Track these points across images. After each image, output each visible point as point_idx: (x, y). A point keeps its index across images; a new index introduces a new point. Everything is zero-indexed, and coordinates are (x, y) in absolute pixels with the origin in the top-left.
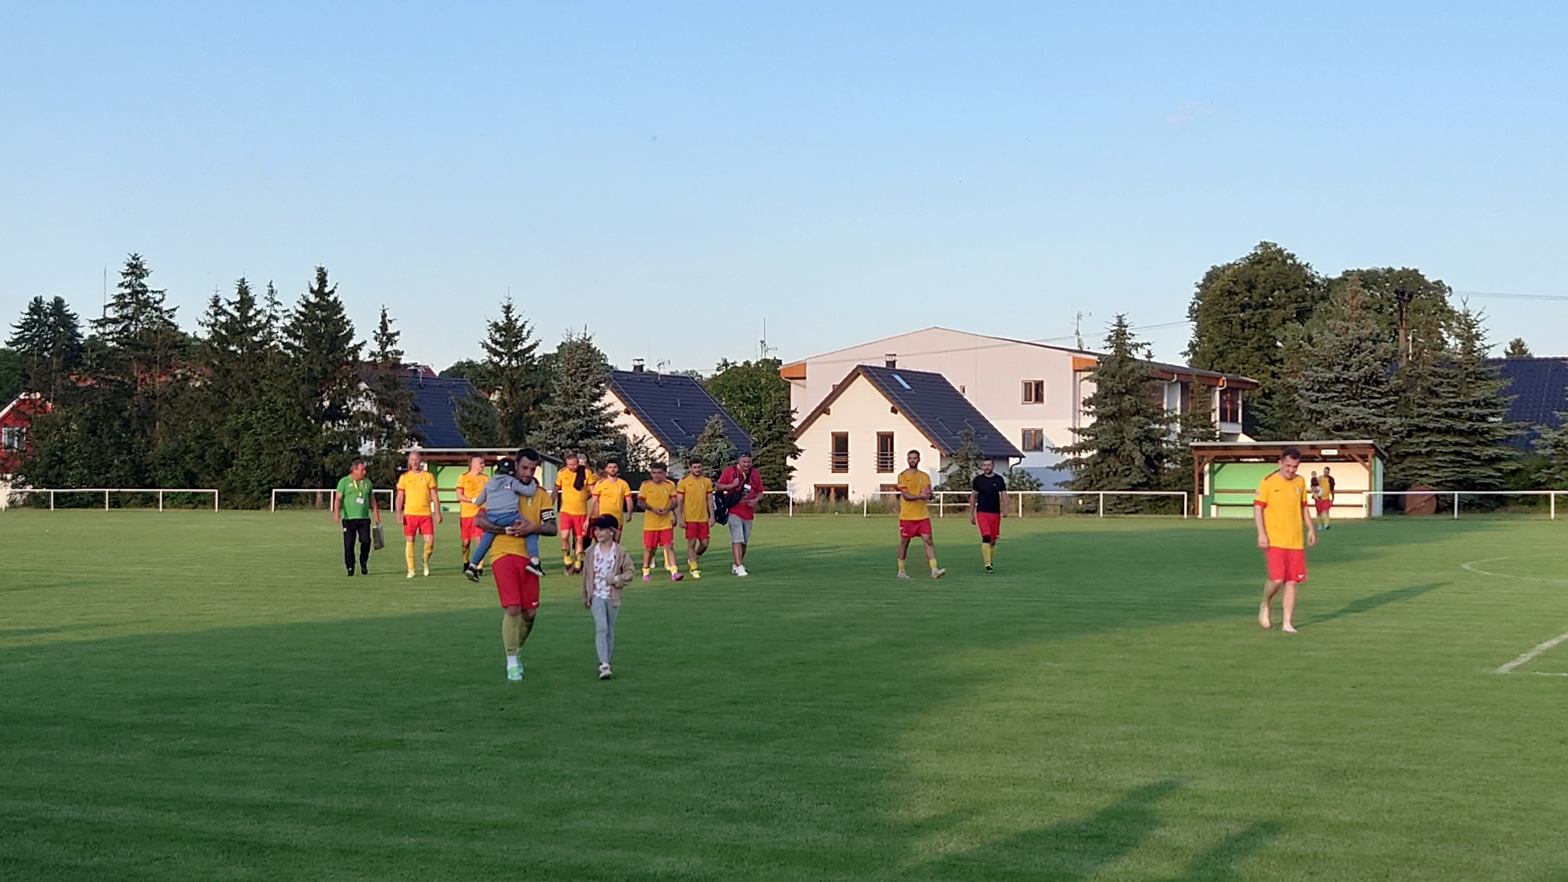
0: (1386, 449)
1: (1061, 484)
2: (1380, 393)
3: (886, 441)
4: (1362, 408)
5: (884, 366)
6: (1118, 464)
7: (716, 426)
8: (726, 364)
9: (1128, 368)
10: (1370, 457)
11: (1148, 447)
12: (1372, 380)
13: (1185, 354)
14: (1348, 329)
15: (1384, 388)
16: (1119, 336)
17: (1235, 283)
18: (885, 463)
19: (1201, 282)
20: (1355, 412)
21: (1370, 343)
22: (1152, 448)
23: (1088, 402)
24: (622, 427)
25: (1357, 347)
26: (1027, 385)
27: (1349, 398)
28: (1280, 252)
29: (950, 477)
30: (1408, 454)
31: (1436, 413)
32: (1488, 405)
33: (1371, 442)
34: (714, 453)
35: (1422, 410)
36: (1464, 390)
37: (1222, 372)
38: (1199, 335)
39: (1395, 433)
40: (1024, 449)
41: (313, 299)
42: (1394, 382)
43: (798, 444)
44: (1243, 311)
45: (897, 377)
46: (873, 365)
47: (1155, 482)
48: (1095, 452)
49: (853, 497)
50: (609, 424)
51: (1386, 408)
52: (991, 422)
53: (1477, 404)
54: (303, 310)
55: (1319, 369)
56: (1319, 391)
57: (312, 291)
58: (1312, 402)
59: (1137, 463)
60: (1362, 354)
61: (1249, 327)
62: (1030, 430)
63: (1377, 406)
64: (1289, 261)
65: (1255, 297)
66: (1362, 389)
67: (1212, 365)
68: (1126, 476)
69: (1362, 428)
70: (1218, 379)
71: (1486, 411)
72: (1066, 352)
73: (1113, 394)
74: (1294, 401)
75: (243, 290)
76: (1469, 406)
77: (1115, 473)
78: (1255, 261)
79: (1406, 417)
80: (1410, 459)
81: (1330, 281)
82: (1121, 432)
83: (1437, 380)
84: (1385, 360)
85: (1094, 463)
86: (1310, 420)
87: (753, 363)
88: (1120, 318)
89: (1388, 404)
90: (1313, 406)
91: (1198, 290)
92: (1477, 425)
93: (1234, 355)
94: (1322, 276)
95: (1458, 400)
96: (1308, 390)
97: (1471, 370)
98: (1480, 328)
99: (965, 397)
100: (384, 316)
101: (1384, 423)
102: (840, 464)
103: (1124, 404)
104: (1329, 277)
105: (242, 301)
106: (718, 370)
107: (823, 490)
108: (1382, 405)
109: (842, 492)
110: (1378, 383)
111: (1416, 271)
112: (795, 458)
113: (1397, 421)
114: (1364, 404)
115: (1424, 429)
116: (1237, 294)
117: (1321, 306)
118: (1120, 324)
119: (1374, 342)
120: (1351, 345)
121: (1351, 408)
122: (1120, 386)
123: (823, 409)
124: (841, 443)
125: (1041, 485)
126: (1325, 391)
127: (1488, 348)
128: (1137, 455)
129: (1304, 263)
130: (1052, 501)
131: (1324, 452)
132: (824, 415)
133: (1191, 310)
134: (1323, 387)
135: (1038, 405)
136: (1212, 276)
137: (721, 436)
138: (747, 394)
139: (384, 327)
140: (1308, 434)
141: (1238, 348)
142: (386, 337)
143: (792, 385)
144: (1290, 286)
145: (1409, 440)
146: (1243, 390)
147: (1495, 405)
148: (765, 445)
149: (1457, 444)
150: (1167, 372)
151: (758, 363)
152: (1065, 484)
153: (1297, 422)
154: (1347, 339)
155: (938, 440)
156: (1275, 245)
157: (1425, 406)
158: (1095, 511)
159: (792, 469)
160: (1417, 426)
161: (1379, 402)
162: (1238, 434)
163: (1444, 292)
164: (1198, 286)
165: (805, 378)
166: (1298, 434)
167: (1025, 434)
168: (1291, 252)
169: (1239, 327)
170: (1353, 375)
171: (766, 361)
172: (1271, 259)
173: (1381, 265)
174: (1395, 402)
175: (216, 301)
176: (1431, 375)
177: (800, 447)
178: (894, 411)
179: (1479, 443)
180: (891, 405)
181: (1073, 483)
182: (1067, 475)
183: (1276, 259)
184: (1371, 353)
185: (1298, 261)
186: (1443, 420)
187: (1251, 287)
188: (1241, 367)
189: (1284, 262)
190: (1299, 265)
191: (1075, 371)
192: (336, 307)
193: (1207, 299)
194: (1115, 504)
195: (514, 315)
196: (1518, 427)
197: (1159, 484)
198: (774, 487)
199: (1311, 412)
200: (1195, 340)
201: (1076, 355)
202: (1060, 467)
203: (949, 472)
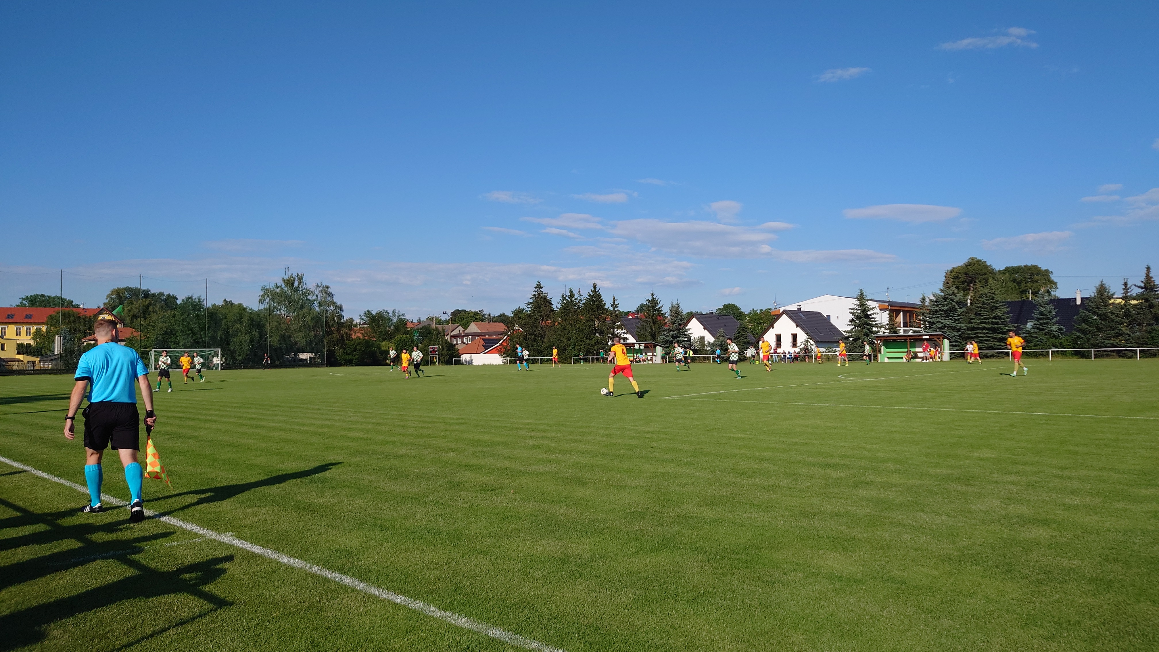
3: (795, 337)
5: (796, 310)
9: (863, 308)
12: (953, 310)
19: (950, 272)
32: (999, 319)
41: (592, 293)
45: (801, 314)
46: (791, 309)
48: (852, 339)
51: (960, 320)
53: (995, 318)
54: (588, 297)
57: (592, 291)
65: (969, 278)
69: (950, 328)
72: (876, 302)
79: (967, 323)
82: (862, 332)
83: (980, 309)
84: (959, 302)
91: (948, 275)
95: (988, 317)
100: (614, 298)
101: (958, 326)
104: (999, 269)
113: (963, 325)
115: (974, 328)
116: (961, 278)
124: (779, 337)
126: (935, 314)
132: (772, 328)
139: (614, 303)
144: (982, 273)
145: (969, 332)
147: (1003, 318)
156: (978, 258)
157: (974, 319)
170: (946, 308)
174: (963, 318)
175: (563, 295)
178: (798, 327)
179: (996, 333)
180: (796, 324)
183: (977, 263)
184: (952, 300)
186: (981, 325)
192: (599, 296)
195: (655, 297)
201: (880, 303)
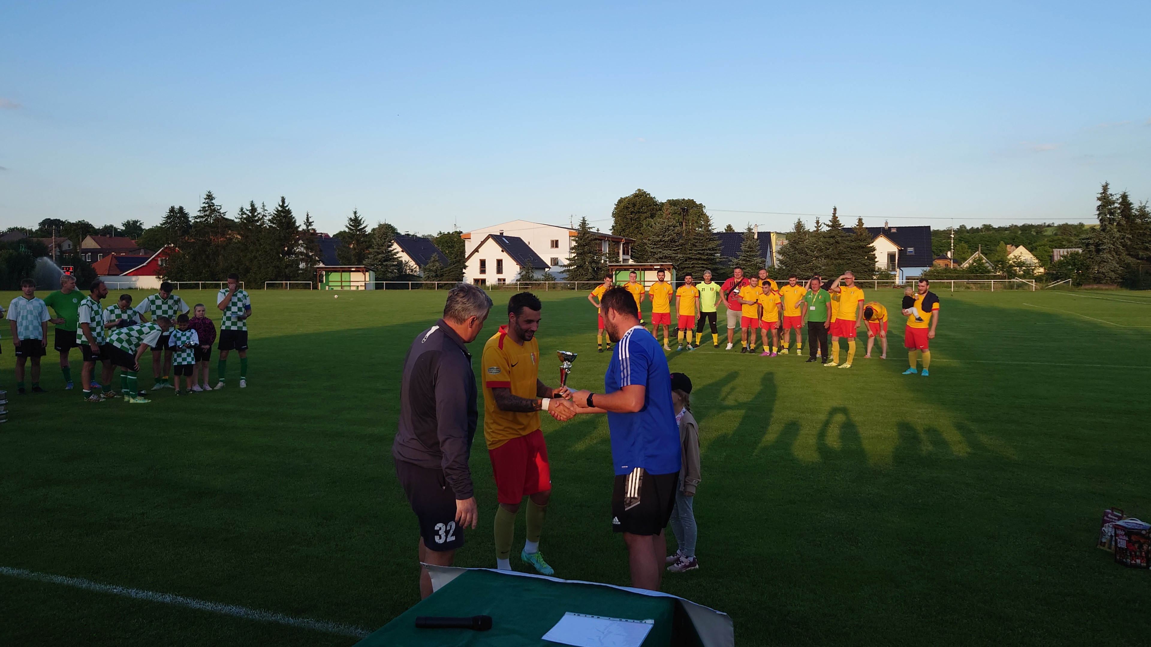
0: (678, 266)
1: (563, 279)
2: (676, 245)
3: (500, 262)
4: (669, 251)
5: (499, 234)
6: (583, 271)
7: (436, 257)
8: (441, 233)
9: (587, 236)
10: (671, 268)
11: (594, 265)
12: (673, 241)
13: (611, 230)
14: (664, 222)
15: (677, 244)
16: (584, 223)
17: (628, 204)
18: (500, 270)
19: (616, 203)
20: (667, 252)
21: (672, 228)
22: (595, 265)
23: (572, 249)
24: (400, 257)
25: (668, 229)
26: (552, 241)
27: (665, 247)
28: (645, 192)
29: (522, 276)
30: (685, 267)
31: (695, 253)
32: (713, 250)
33: (671, 263)
34: (435, 267)
35: (691, 252)
36: (705, 244)
37: (624, 236)
38: (616, 223)
39: (681, 260)
40: (551, 265)
41: (280, 209)
42: (681, 241)
43: (466, 264)
44: (631, 214)
45: (504, 239)
46: (495, 234)
47: (596, 278)
48: (575, 266)
49: (488, 283)
50: (395, 256)
51: (678, 251)
52: (539, 255)
53: (709, 249)
54: (276, 213)
55: (654, 237)
56: (654, 245)
57: (279, 206)
58: (652, 249)
59: (590, 271)
60: (670, 232)
61: (634, 220)
62: (553, 258)
63: (674, 250)
64: (648, 196)
65: (636, 209)
66: (670, 244)
67: (620, 234)
68: (586, 276)
69: (669, 258)
70: (622, 239)
71: (713, 252)
72: (567, 229)
73: (581, 246)
74: (645, 248)
75: (252, 205)
76: (707, 250)
77: (582, 275)
78: (636, 196)
79: (685, 254)
80: (686, 269)
81: (663, 203)
82: (584, 260)
83: (696, 241)
84: (678, 233)
85: (575, 270)
86: (651, 255)
87: (451, 233)
88: (584, 218)
89: (679, 249)
90: (652, 250)
91: (615, 206)
92: (710, 257)
93: (628, 230)
94: (660, 201)
95: (703, 248)
96: (650, 244)
97: (708, 237)
98: (711, 222)
99: (529, 246)
100: (308, 215)
101: (677, 256)
102: (483, 271)
103: (585, 250)
104: (662, 202)
105: (252, 209)
106: (438, 235)
107: (476, 281)
108: (676, 250)
109: (484, 281)
110: (675, 242)
111: (693, 200)
112: (465, 269)
113: (681, 256)
114: (670, 250)
115: (691, 258)
116: (629, 208)
117: (659, 213)
118: (584, 220)
119: (674, 227)
120: (666, 228)
121: (665, 251)
122: (584, 243)
123: (476, 250)
124: (483, 263)
125: (556, 279)
126: (656, 245)
127: (714, 229)
128: (590, 268)
129: (653, 197)
130: (559, 285)
131: (655, 267)
132: (476, 253)
133: (613, 214)
134: (655, 243)
135: (556, 249)
136: (621, 201)
137: (437, 261)
138: (449, 244)
139: (308, 219)
140: (650, 260)
141: (630, 228)
142: (308, 223)
143: (466, 241)
144: (648, 205)
145: (686, 263)
146: (632, 243)
147: (716, 250)
148: (454, 264)
149: (702, 264)
150: (602, 238)
151: (453, 232)
152: (564, 279)
153: (646, 256)
154: (664, 226)
155: (519, 262)
156: (643, 190)
157: (691, 250)
158: (574, 289)
159: (464, 273)
160: (689, 257)
161: (675, 249)
162: (629, 259)
163: (702, 208)
164: (616, 205)
165: (470, 239)
166: (647, 260)
167: (552, 259)
168: (649, 193)
169: (630, 220)
170: (666, 239)
171: (456, 232)
172: (641, 195)
173: (681, 198)
174: (681, 249)
175: (242, 209)
176: (694, 239)
177: (467, 265)
178: (502, 251)
179: (710, 263)
180: (501, 249)
181: (567, 278)
182: (565, 275)
183: (643, 195)
184: (673, 231)
185: (651, 196)
186: (698, 255)
187: (634, 205)
188: (630, 235)
189: (646, 196)
190: (651, 198)
191: (570, 236)
192: (289, 212)
193: (618, 210)
194: (582, 286)
195: (358, 215)
196: (724, 258)
197: (598, 278)
198: (457, 280)
199: (651, 252)
200: (614, 225)
201: (570, 230)
202: (562, 272)
203: (522, 275)
